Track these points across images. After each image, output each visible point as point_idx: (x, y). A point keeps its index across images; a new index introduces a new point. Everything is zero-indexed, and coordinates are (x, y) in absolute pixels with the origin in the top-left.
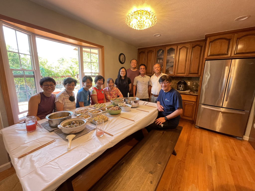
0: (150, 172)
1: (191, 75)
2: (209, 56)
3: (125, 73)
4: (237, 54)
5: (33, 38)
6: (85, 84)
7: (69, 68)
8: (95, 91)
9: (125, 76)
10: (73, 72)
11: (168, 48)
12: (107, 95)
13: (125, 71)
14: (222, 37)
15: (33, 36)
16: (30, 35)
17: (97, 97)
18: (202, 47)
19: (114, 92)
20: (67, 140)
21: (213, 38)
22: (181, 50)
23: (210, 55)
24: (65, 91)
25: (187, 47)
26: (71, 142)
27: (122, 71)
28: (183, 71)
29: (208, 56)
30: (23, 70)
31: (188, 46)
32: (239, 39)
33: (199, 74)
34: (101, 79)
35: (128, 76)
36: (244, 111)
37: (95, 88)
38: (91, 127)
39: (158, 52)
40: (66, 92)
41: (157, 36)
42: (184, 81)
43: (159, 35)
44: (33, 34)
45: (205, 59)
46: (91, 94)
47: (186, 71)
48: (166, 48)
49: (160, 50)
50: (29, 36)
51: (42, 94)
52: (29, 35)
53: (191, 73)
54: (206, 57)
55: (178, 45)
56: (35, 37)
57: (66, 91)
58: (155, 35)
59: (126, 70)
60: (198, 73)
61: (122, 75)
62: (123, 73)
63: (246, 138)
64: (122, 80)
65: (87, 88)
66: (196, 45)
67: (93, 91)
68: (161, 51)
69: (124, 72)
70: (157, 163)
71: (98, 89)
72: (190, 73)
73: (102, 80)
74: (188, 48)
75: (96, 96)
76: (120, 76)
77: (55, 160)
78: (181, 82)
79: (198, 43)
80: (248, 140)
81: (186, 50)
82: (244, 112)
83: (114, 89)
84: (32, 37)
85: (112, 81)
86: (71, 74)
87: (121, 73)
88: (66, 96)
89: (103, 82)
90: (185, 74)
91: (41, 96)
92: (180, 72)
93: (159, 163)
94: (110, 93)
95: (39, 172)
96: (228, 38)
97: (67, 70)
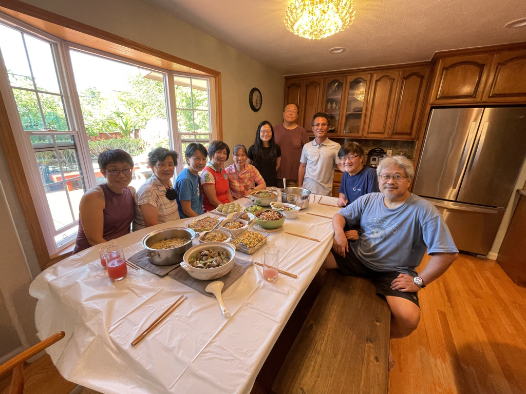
0: (367, 340)
1: (396, 138)
2: (439, 98)
3: (271, 134)
4: (495, 96)
5: (65, 52)
6: (191, 160)
7: (114, 116)
8: (211, 175)
9: (271, 141)
10: (126, 125)
11: (351, 78)
12: (232, 180)
13: (270, 129)
14: (468, 60)
15: (63, 45)
16: (56, 44)
17: (216, 188)
18: (422, 77)
19: (247, 175)
20: (211, 295)
21: (450, 61)
22: (379, 83)
23: (441, 98)
24: (156, 178)
25: (392, 76)
26: (222, 297)
27: (264, 131)
28: (381, 129)
29: (436, 99)
30: (52, 133)
31: (396, 75)
32: (501, 64)
33: (413, 136)
34: (223, 149)
35: (277, 140)
36: (496, 207)
37: (210, 169)
38: (243, 261)
39: (330, 85)
40: (159, 182)
41: (337, 52)
42: (381, 149)
43: (342, 50)
44: (62, 42)
45: (430, 106)
46: (203, 182)
47: (387, 127)
48: (347, 78)
49: (334, 82)
50: (54, 46)
51: (104, 187)
52: (53, 43)
53: (398, 131)
54: (432, 100)
55: (373, 72)
56: (69, 49)
57: (158, 178)
58: (333, 50)
59: (273, 126)
60: (410, 134)
61: (264, 139)
62: (266, 134)
63: (493, 255)
64: (263, 148)
65: (196, 170)
66: (412, 73)
67: (207, 177)
68: (336, 84)
69: (267, 131)
70: (373, 321)
71: (217, 172)
72: (395, 132)
73: (225, 150)
74: (394, 79)
75: (214, 186)
76: (261, 141)
77: (214, 342)
78: (375, 151)
79: (416, 70)
80: (495, 259)
81: (389, 83)
82: (495, 210)
83: (247, 168)
84: (61, 48)
85: (243, 151)
86: (121, 128)
87: (261, 134)
88: (160, 190)
89: (226, 156)
90: (385, 135)
91: (104, 192)
92: (375, 131)
93: (377, 321)
94: (239, 177)
95: (198, 372)
96: (480, 62)
97: (111, 121)
